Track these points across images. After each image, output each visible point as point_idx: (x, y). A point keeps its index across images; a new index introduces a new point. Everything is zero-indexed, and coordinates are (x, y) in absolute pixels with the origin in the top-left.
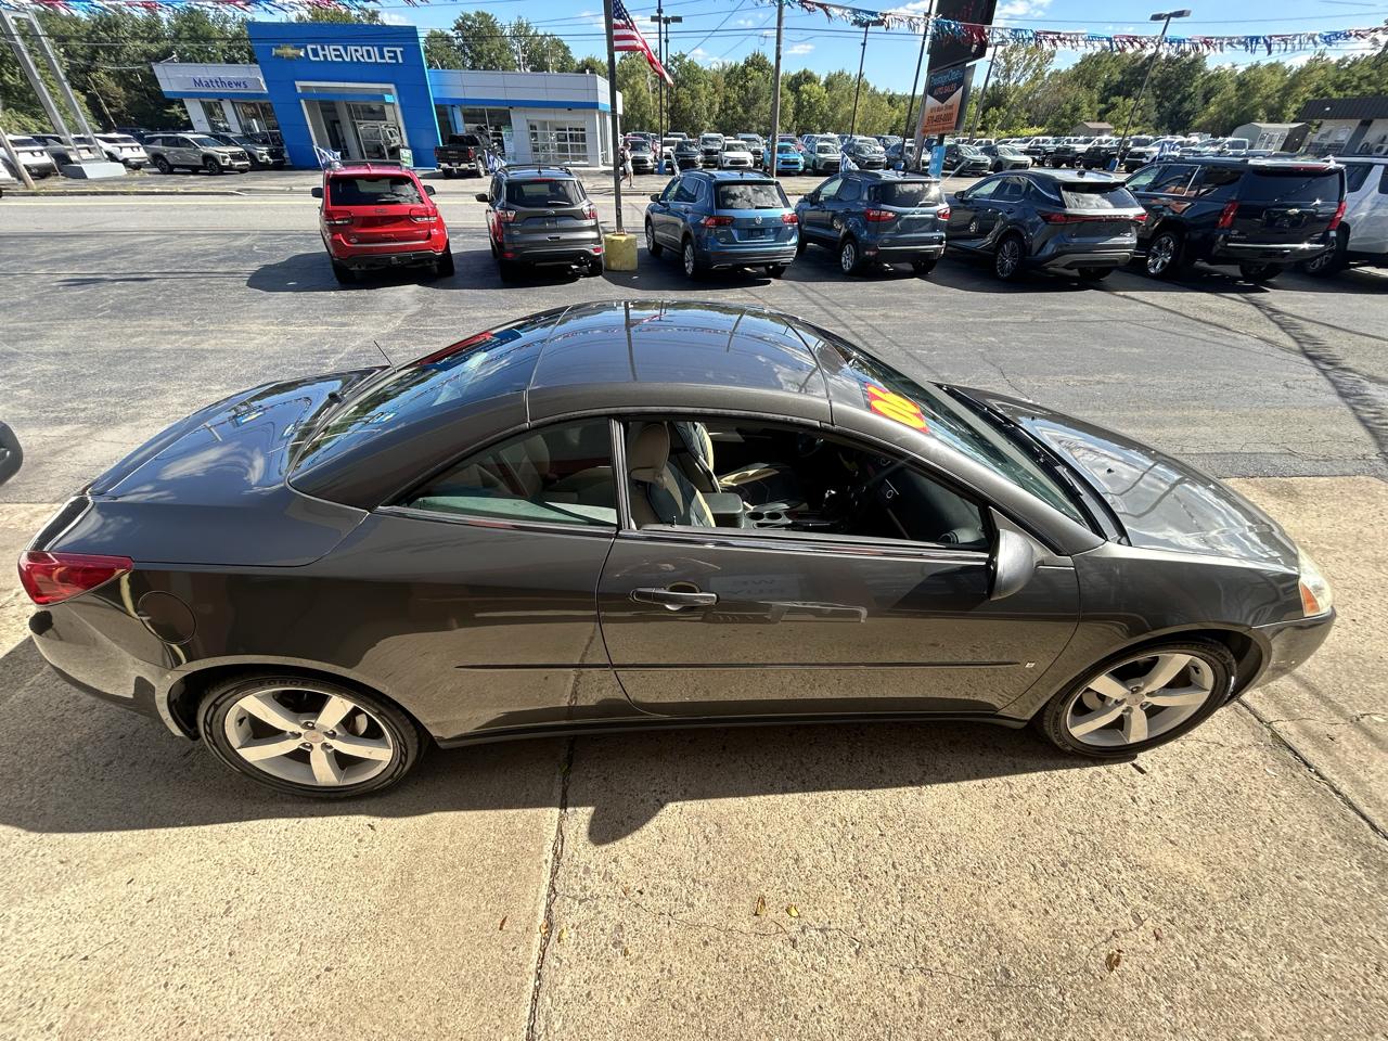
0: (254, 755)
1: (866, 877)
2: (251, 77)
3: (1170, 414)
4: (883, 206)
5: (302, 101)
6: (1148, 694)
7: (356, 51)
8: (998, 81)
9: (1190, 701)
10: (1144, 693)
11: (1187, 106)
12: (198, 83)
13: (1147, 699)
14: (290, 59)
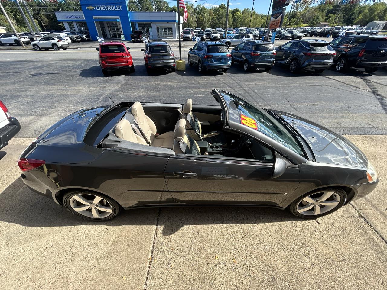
0: (77, 210)
1: (237, 249)
2: (81, 15)
3: (338, 115)
4: (256, 51)
5: (94, 22)
6: (321, 202)
7: (109, 7)
8: (294, 10)
9: (334, 204)
10: (320, 202)
11: (353, 17)
12: (67, 17)
13: (320, 203)
14: (91, 10)
